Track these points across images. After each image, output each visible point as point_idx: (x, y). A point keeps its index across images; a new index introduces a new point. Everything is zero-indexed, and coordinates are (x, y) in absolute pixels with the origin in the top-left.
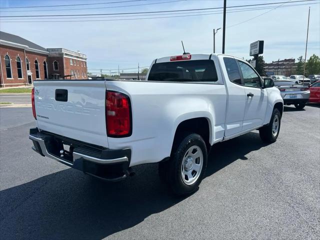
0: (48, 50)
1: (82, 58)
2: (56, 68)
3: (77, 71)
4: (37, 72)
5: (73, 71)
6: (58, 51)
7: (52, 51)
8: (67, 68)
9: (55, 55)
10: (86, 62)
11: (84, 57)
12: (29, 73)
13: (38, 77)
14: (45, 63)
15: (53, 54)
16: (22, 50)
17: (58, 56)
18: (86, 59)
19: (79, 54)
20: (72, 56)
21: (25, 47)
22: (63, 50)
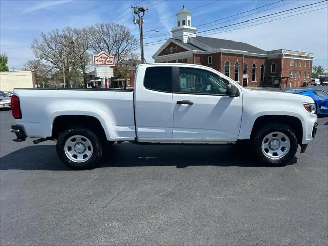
0: (268, 53)
1: (306, 58)
2: (274, 70)
3: (298, 72)
4: (254, 76)
5: (293, 72)
6: (277, 52)
7: (272, 53)
8: (285, 69)
9: (274, 57)
10: (311, 62)
11: (310, 55)
12: (245, 76)
13: (254, 80)
14: (263, 66)
15: (272, 56)
16: (241, 56)
17: (277, 57)
18: (312, 58)
19: (304, 53)
20: (293, 56)
21: (244, 53)
22: (283, 51)
